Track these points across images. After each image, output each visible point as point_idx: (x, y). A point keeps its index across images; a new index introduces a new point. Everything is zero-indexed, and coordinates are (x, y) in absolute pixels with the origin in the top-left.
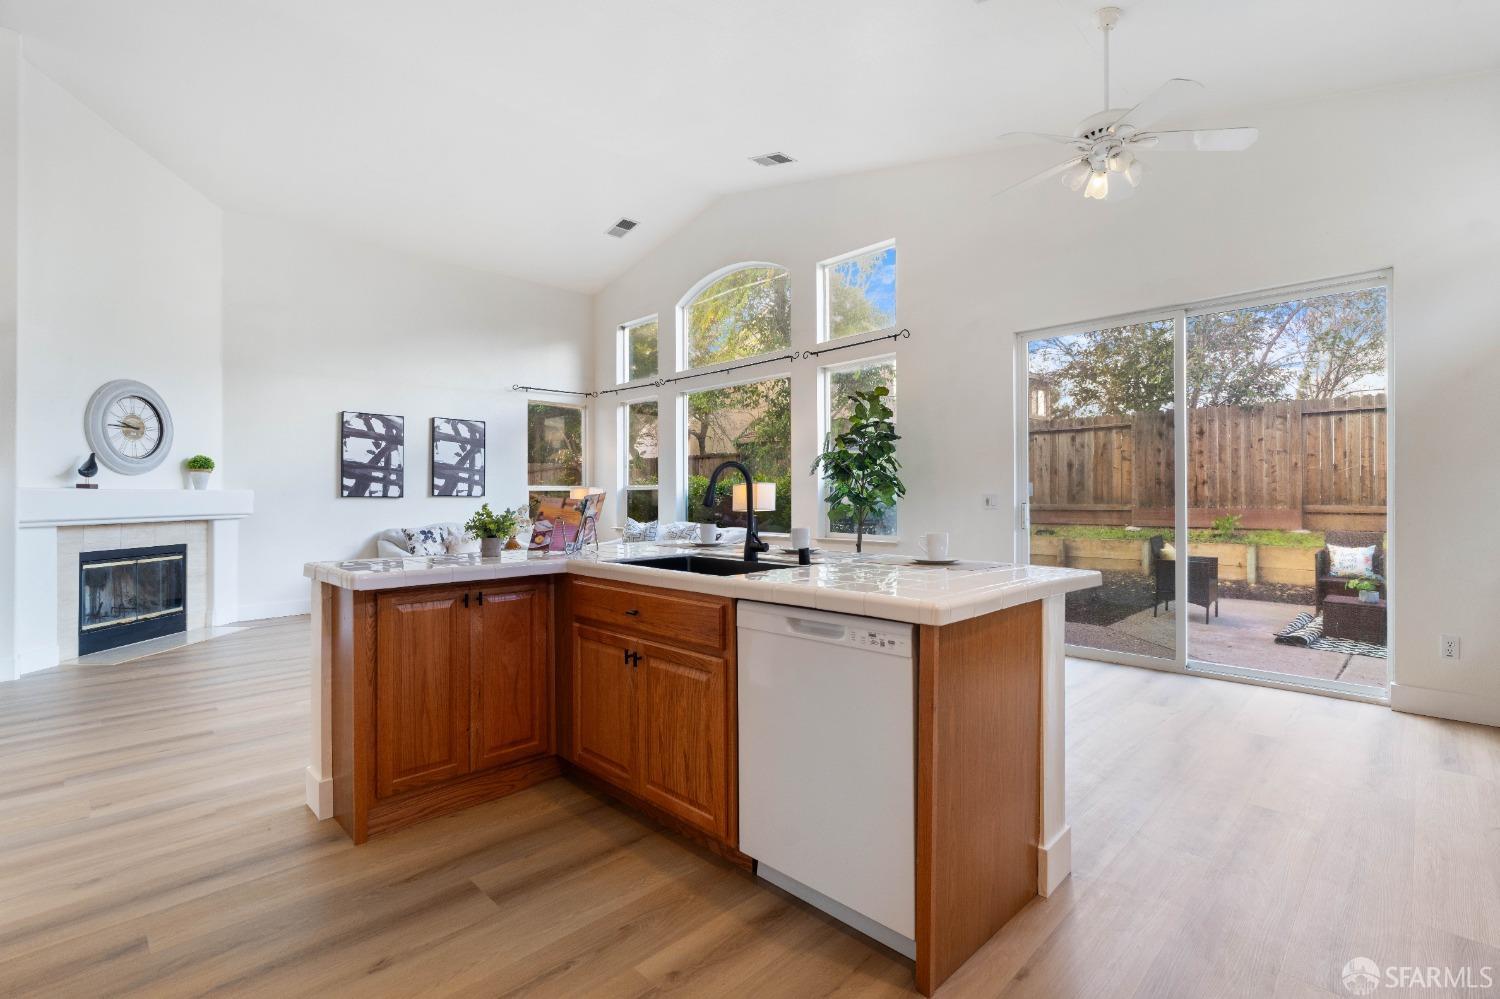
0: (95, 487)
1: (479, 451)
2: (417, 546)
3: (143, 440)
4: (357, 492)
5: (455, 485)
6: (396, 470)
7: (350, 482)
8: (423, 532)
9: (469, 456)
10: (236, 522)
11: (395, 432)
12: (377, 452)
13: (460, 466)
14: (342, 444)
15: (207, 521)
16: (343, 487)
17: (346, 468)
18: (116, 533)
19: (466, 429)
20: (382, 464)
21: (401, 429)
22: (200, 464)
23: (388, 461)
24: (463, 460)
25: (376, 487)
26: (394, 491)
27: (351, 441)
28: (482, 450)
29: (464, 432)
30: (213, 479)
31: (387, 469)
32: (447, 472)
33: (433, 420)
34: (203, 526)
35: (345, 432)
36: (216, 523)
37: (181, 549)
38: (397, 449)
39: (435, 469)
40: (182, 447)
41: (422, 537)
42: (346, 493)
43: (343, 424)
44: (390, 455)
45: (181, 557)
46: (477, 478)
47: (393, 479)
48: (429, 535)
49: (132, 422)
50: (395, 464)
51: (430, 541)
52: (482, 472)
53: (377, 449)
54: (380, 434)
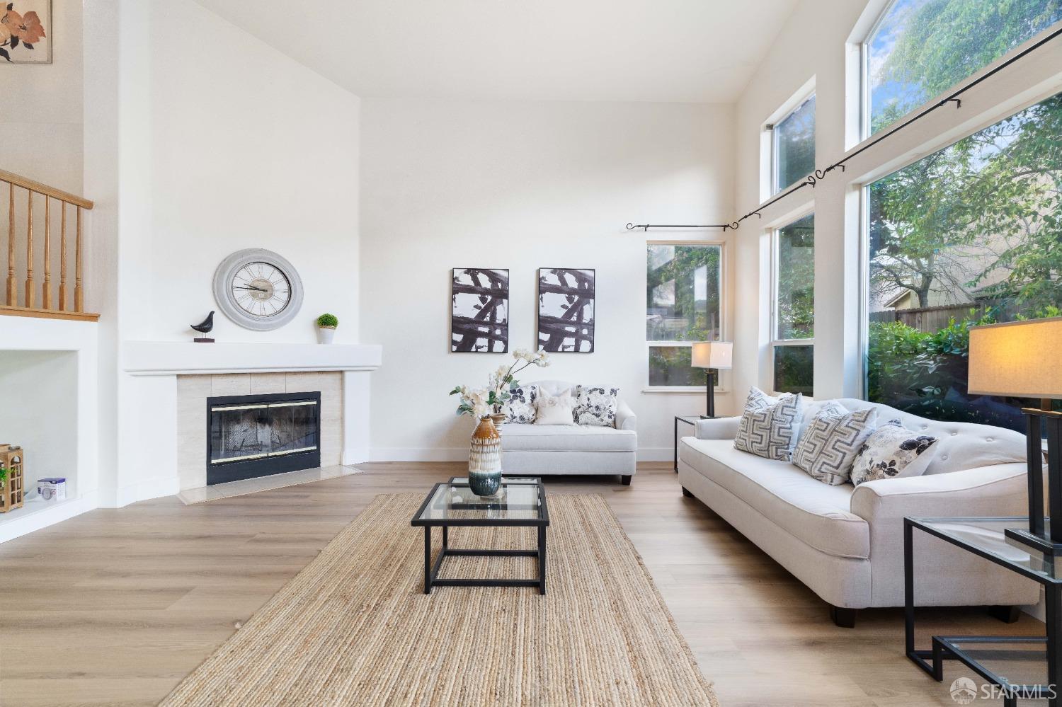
0: (212, 341)
1: (589, 303)
3: (272, 301)
4: (464, 347)
5: (561, 340)
6: (499, 324)
8: (512, 391)
9: (577, 308)
10: (369, 372)
11: (500, 284)
12: (483, 306)
13: (567, 319)
15: (341, 372)
17: (457, 324)
18: (246, 380)
19: (574, 278)
20: (487, 319)
22: (327, 322)
23: (493, 317)
24: (569, 313)
25: (482, 342)
29: (571, 282)
30: (334, 334)
31: (492, 323)
32: (553, 326)
33: (538, 272)
34: (338, 376)
35: (457, 289)
36: (347, 374)
37: (316, 396)
38: (502, 303)
39: (543, 323)
40: (311, 309)
42: (455, 348)
44: (495, 309)
45: (315, 403)
46: (585, 332)
47: (498, 333)
48: (518, 394)
49: (260, 285)
50: (499, 319)
51: (518, 401)
52: (591, 325)
53: (483, 304)
54: (486, 289)
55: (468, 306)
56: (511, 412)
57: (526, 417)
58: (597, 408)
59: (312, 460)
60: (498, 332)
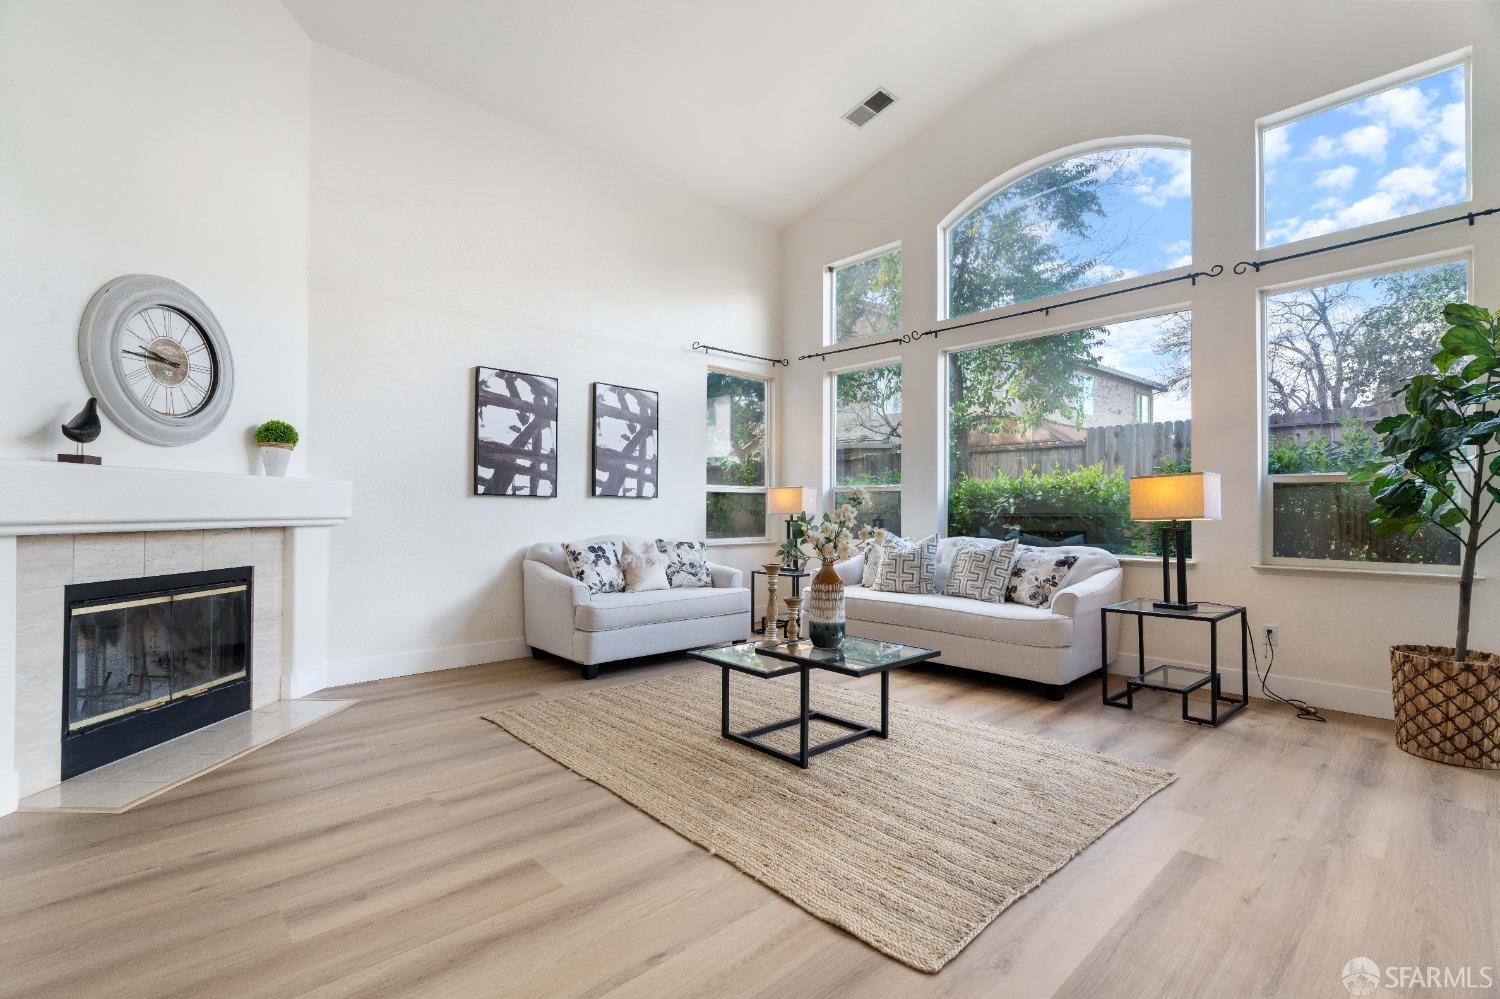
0: (97, 461)
1: (651, 434)
2: (587, 568)
3: (185, 386)
4: (497, 488)
5: (622, 481)
6: (547, 456)
7: (486, 473)
8: (592, 549)
9: (637, 441)
10: (326, 531)
11: (546, 399)
12: (523, 428)
13: (627, 454)
14: (476, 415)
15: (284, 529)
16: (477, 480)
17: (482, 451)
18: (137, 547)
19: (635, 401)
20: (529, 447)
21: (554, 397)
22: (276, 435)
23: (537, 444)
24: (631, 446)
25: (522, 481)
26: (544, 487)
27: (488, 411)
28: (655, 432)
29: (634, 406)
30: (294, 459)
31: (535, 454)
32: (612, 462)
33: (594, 386)
34: (277, 537)
35: (480, 397)
36: (299, 534)
37: (244, 575)
38: (549, 426)
39: (595, 456)
40: (247, 407)
41: (592, 556)
42: (481, 489)
43: (478, 385)
44: (540, 434)
45: (243, 588)
46: (648, 471)
47: (546, 468)
48: (600, 553)
49: (167, 352)
50: (546, 449)
51: (602, 562)
52: (655, 463)
53: (523, 425)
54: (526, 403)
55: (499, 426)
56: (599, 578)
57: (615, 583)
58: (692, 565)
59: (236, 699)
60: (544, 467)
